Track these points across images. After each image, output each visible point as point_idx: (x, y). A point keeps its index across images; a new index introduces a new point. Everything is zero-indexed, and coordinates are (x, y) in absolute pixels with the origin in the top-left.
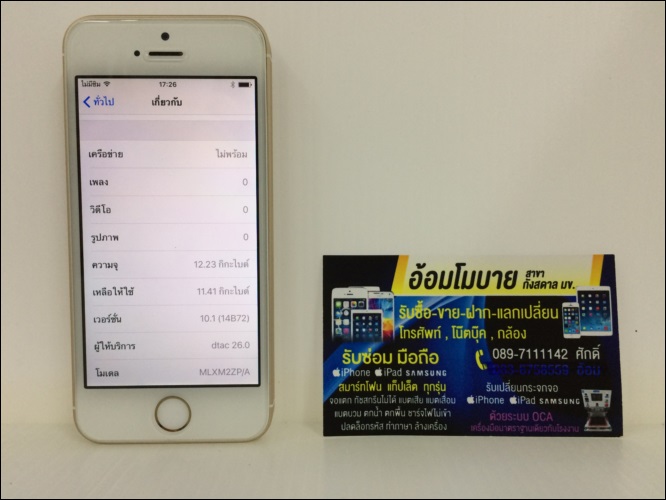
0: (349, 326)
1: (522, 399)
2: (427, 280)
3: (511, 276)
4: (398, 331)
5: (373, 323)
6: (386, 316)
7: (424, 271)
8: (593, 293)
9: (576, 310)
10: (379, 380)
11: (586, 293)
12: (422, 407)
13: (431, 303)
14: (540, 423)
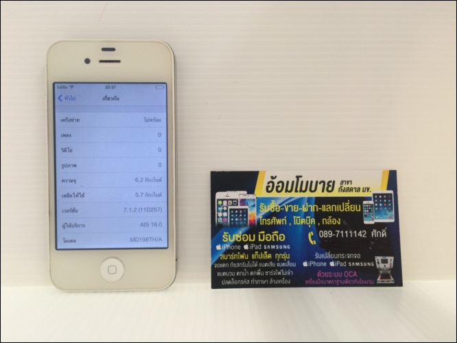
0: (227, 217)
1: (338, 263)
2: (277, 187)
4: (259, 220)
5: (243, 215)
6: (251, 210)
7: (276, 181)
8: (383, 195)
9: (372, 205)
10: (246, 252)
11: (378, 195)
12: (274, 269)
13: (280, 201)
14: (349, 278)
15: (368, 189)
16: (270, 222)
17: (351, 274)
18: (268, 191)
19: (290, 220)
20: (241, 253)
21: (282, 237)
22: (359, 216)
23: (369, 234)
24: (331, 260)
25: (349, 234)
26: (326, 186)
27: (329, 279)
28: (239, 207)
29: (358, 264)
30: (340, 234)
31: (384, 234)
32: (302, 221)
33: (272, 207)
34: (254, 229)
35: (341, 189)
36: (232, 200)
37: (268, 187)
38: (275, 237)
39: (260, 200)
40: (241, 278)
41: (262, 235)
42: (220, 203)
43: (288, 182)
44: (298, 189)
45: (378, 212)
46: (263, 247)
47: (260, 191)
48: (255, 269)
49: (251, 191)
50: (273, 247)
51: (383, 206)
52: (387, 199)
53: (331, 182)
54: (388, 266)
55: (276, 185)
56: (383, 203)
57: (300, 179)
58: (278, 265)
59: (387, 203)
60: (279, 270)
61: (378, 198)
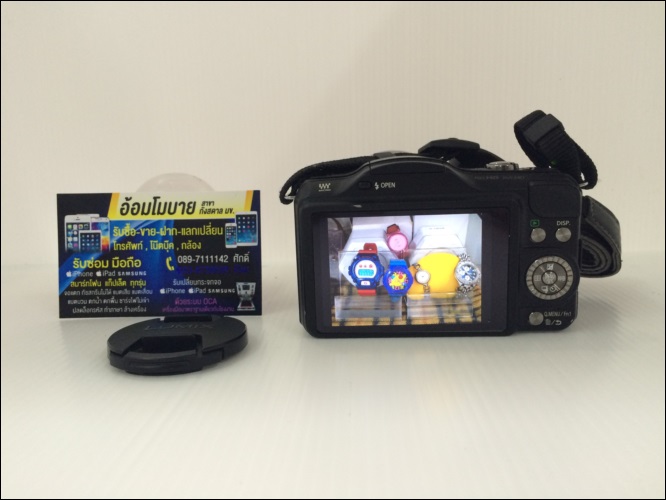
0: (78, 242)
1: (197, 290)
2: (133, 209)
3: (192, 205)
4: (112, 245)
5: (95, 239)
6: (104, 235)
7: (131, 203)
8: (246, 216)
9: (234, 228)
10: (99, 279)
11: (241, 216)
12: (129, 296)
13: (136, 225)
14: (209, 306)
15: (231, 210)
16: (124, 247)
17: (211, 301)
18: (122, 214)
19: (146, 244)
20: (94, 280)
21: (138, 263)
22: (221, 240)
23: (231, 259)
24: (190, 287)
25: (210, 259)
26: (186, 207)
27: (188, 306)
28: (91, 231)
29: (218, 291)
30: (200, 259)
31: (246, 259)
32: (160, 246)
33: (128, 231)
34: (108, 254)
35: (202, 211)
36: (83, 224)
37: (122, 209)
38: (130, 263)
39: (114, 224)
40: (94, 306)
41: (116, 261)
42: (70, 227)
43: (144, 204)
44: (156, 211)
45: (241, 236)
46: (117, 274)
47: (114, 214)
48: (109, 297)
49: (104, 214)
50: (128, 273)
51: (246, 229)
52: (250, 220)
53: (191, 203)
54: (249, 292)
55: (131, 207)
56: (246, 225)
57: (158, 201)
58: (133, 292)
59: (251, 225)
60: (134, 298)
61: (242, 220)
